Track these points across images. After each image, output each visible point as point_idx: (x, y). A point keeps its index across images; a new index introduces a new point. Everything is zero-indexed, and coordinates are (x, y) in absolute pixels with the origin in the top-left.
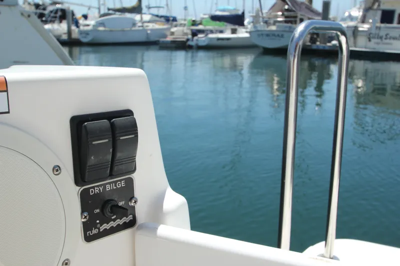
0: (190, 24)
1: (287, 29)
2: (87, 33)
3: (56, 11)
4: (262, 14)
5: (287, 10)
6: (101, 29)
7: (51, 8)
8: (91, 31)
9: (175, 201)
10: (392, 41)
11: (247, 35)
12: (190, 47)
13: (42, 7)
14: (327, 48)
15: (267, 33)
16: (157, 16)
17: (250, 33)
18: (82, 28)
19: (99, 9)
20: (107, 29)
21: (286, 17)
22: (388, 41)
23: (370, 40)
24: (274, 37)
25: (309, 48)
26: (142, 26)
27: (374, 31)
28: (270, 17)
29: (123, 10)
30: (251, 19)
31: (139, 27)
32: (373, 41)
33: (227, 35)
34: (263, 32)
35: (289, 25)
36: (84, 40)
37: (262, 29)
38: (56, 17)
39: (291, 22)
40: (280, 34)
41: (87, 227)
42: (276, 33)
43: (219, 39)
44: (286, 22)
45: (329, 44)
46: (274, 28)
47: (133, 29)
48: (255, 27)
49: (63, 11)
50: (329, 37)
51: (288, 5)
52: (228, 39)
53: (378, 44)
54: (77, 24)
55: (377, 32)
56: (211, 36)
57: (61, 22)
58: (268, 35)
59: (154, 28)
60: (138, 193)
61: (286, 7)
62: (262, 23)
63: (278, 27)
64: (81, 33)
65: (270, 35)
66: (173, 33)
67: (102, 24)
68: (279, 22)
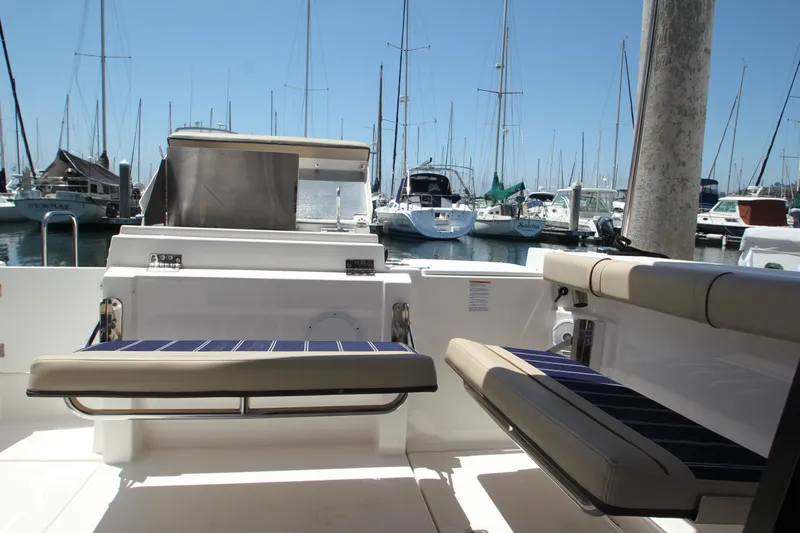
1: (74, 199)
4: (34, 174)
5: (70, 174)
11: (12, 205)
15: (44, 202)
17: (16, 201)
21: (70, 183)
25: (105, 222)
28: (47, 181)
30: (17, 182)
34: (37, 202)
35: (76, 192)
37: (36, 197)
39: (78, 190)
40: (64, 204)
44: (70, 189)
45: (132, 218)
46: (53, 196)
48: (22, 194)
50: (132, 209)
51: (72, 167)
58: (43, 206)
61: (70, 170)
62: (34, 189)
63: (59, 195)
65: (48, 205)
68: (61, 188)
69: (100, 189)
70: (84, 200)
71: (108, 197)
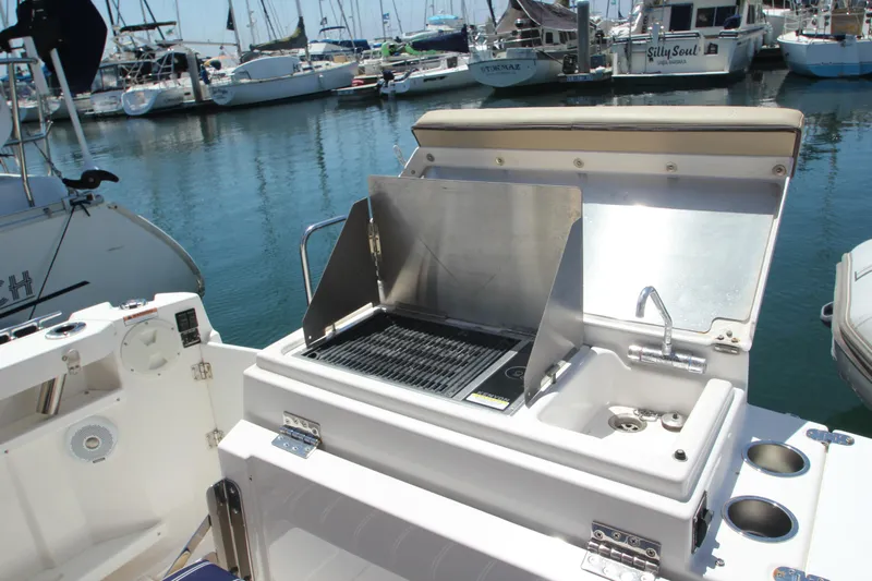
0: (387, 52)
1: (524, 56)
2: (222, 90)
3: (168, 59)
5: (519, 26)
6: (245, 81)
7: (161, 54)
8: (229, 86)
9: (214, 333)
10: (684, 57)
11: (465, 68)
12: (385, 97)
13: (147, 54)
14: (591, 79)
15: (495, 64)
16: (335, 43)
18: (215, 83)
19: (238, 45)
20: (253, 80)
21: (525, 36)
22: (678, 58)
23: (651, 59)
24: (505, 70)
25: (561, 81)
26: (310, 68)
27: (655, 44)
29: (276, 46)
31: (305, 69)
32: (656, 59)
33: (442, 70)
35: (527, 48)
36: (221, 102)
37: (487, 59)
38: (169, 70)
40: (514, 64)
41: (184, 344)
42: (508, 64)
43: (427, 79)
44: (523, 44)
45: (593, 71)
46: (503, 56)
47: (296, 74)
49: (181, 57)
52: (442, 77)
53: (663, 63)
54: (205, 76)
55: (661, 45)
56: (415, 75)
57: (179, 77)
58: (495, 68)
59: (329, 68)
60: (200, 332)
61: (519, 21)
63: (510, 53)
64: (215, 90)
65: (499, 67)
66: (362, 71)
67: (245, 73)
68: (513, 45)
69: (556, 38)
70: (535, 57)
71: (564, 47)
